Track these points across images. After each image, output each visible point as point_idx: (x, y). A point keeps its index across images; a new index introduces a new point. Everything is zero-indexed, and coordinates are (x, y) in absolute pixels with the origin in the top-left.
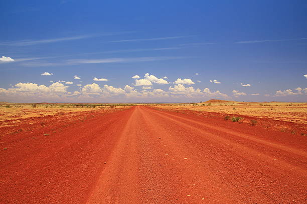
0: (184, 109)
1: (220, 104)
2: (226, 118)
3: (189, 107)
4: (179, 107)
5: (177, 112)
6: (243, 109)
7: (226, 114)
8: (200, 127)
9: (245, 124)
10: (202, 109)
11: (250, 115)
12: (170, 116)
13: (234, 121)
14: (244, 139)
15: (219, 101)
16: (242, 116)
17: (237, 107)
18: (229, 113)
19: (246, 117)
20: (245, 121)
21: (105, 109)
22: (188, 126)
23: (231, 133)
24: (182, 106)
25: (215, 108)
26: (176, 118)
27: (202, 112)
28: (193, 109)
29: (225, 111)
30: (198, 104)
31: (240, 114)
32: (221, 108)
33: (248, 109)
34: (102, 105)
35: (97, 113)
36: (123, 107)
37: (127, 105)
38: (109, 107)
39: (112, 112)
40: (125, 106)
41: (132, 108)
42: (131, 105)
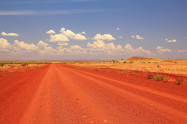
0: (103, 67)
1: (143, 61)
2: (150, 76)
3: (108, 65)
4: (98, 64)
5: (96, 71)
6: (168, 67)
7: (149, 72)
8: (122, 87)
9: (170, 83)
10: (124, 67)
11: (176, 73)
12: (87, 75)
13: (158, 80)
14: (169, 99)
15: (142, 58)
16: (167, 74)
17: (162, 65)
18: (152, 71)
19: (172, 76)
20: (170, 80)
21: (16, 68)
22: (108, 85)
23: (155, 93)
24: (102, 64)
25: (137, 66)
26: (95, 77)
27: (123, 70)
28: (113, 67)
29: (149, 69)
30: (120, 61)
31: (165, 72)
32: (144, 66)
33: (174, 67)
34: (12, 63)
35: (6, 72)
36: (36, 65)
37: (41, 63)
38: (20, 65)
39: (23, 71)
40: (38, 64)
41: (47, 66)
42: (46, 63)
